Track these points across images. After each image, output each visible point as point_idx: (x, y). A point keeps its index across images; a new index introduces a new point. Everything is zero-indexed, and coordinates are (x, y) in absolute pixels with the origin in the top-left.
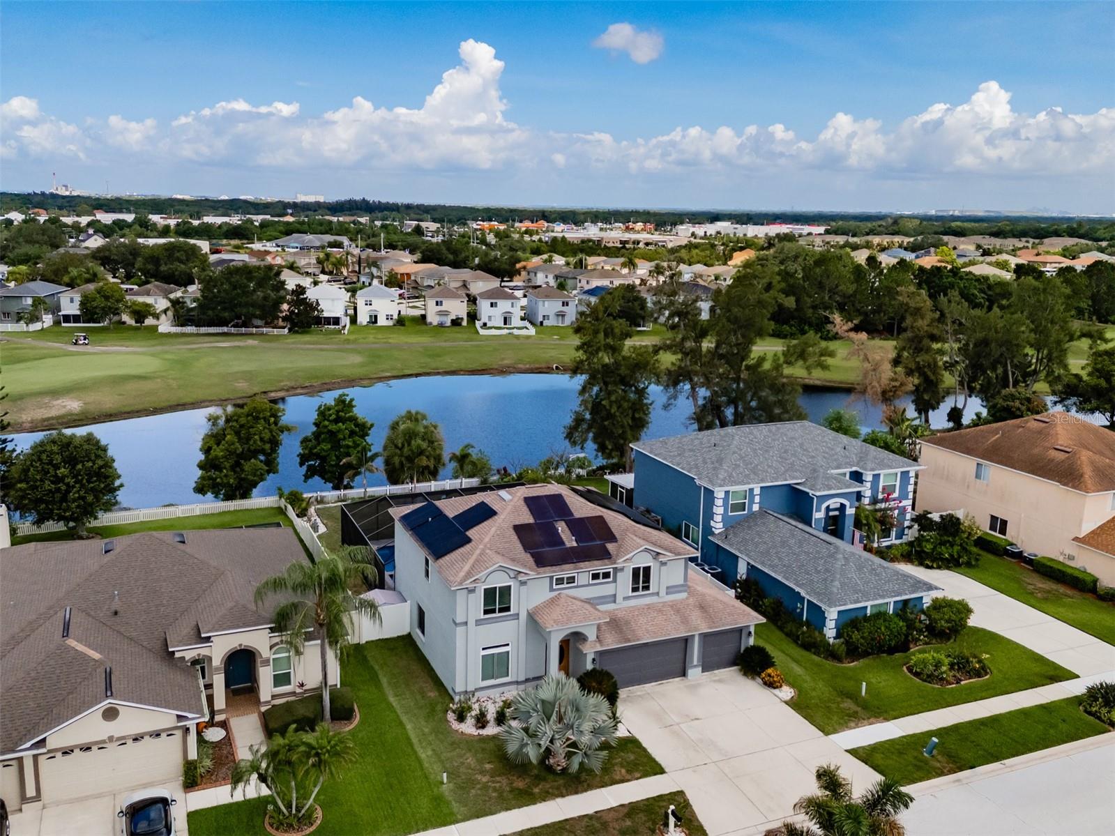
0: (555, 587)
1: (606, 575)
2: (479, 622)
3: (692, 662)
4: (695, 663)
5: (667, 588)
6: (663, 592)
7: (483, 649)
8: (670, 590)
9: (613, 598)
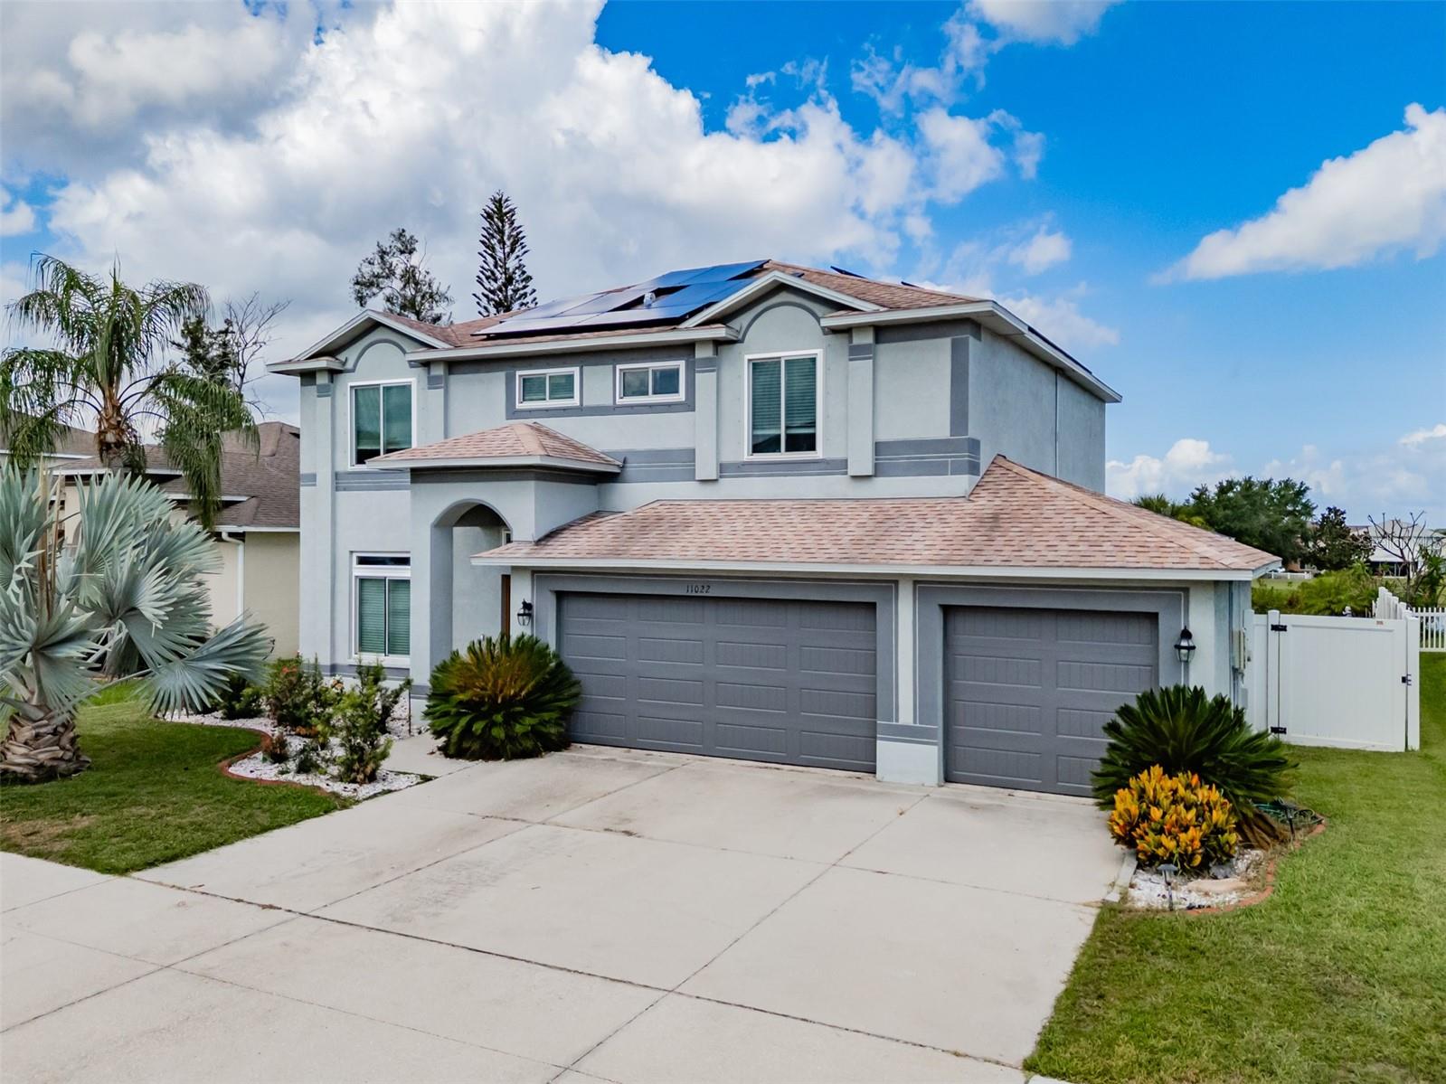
0: (519, 406)
1: (667, 382)
2: (340, 481)
3: (893, 711)
4: (906, 716)
5: (878, 448)
6: (862, 462)
7: (363, 561)
8: (888, 457)
9: (679, 463)
